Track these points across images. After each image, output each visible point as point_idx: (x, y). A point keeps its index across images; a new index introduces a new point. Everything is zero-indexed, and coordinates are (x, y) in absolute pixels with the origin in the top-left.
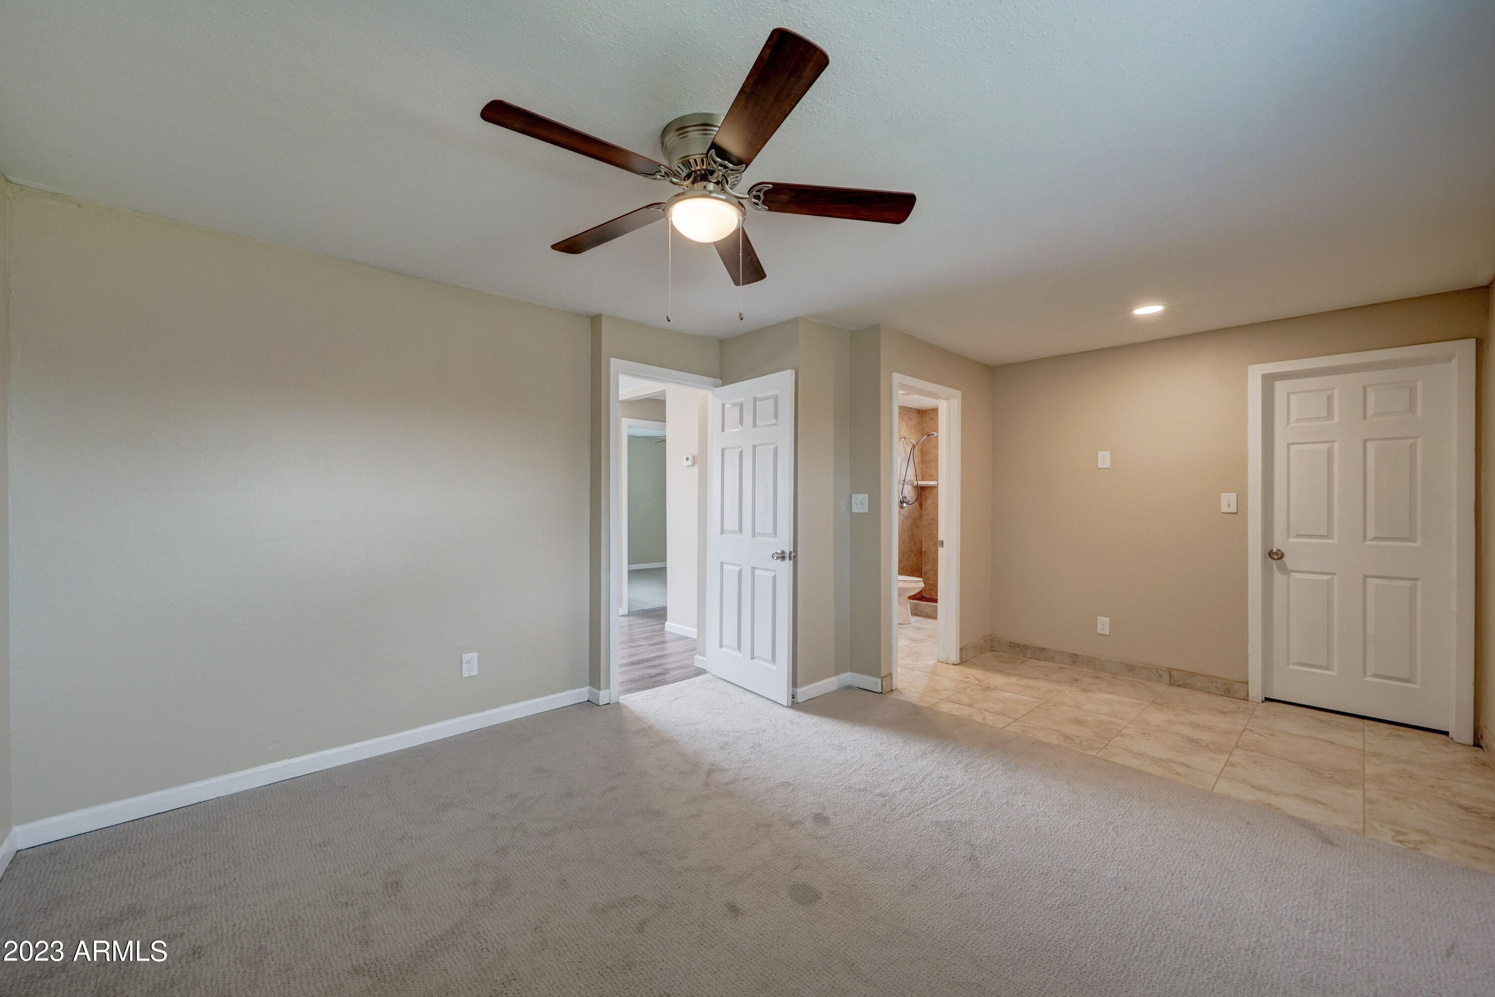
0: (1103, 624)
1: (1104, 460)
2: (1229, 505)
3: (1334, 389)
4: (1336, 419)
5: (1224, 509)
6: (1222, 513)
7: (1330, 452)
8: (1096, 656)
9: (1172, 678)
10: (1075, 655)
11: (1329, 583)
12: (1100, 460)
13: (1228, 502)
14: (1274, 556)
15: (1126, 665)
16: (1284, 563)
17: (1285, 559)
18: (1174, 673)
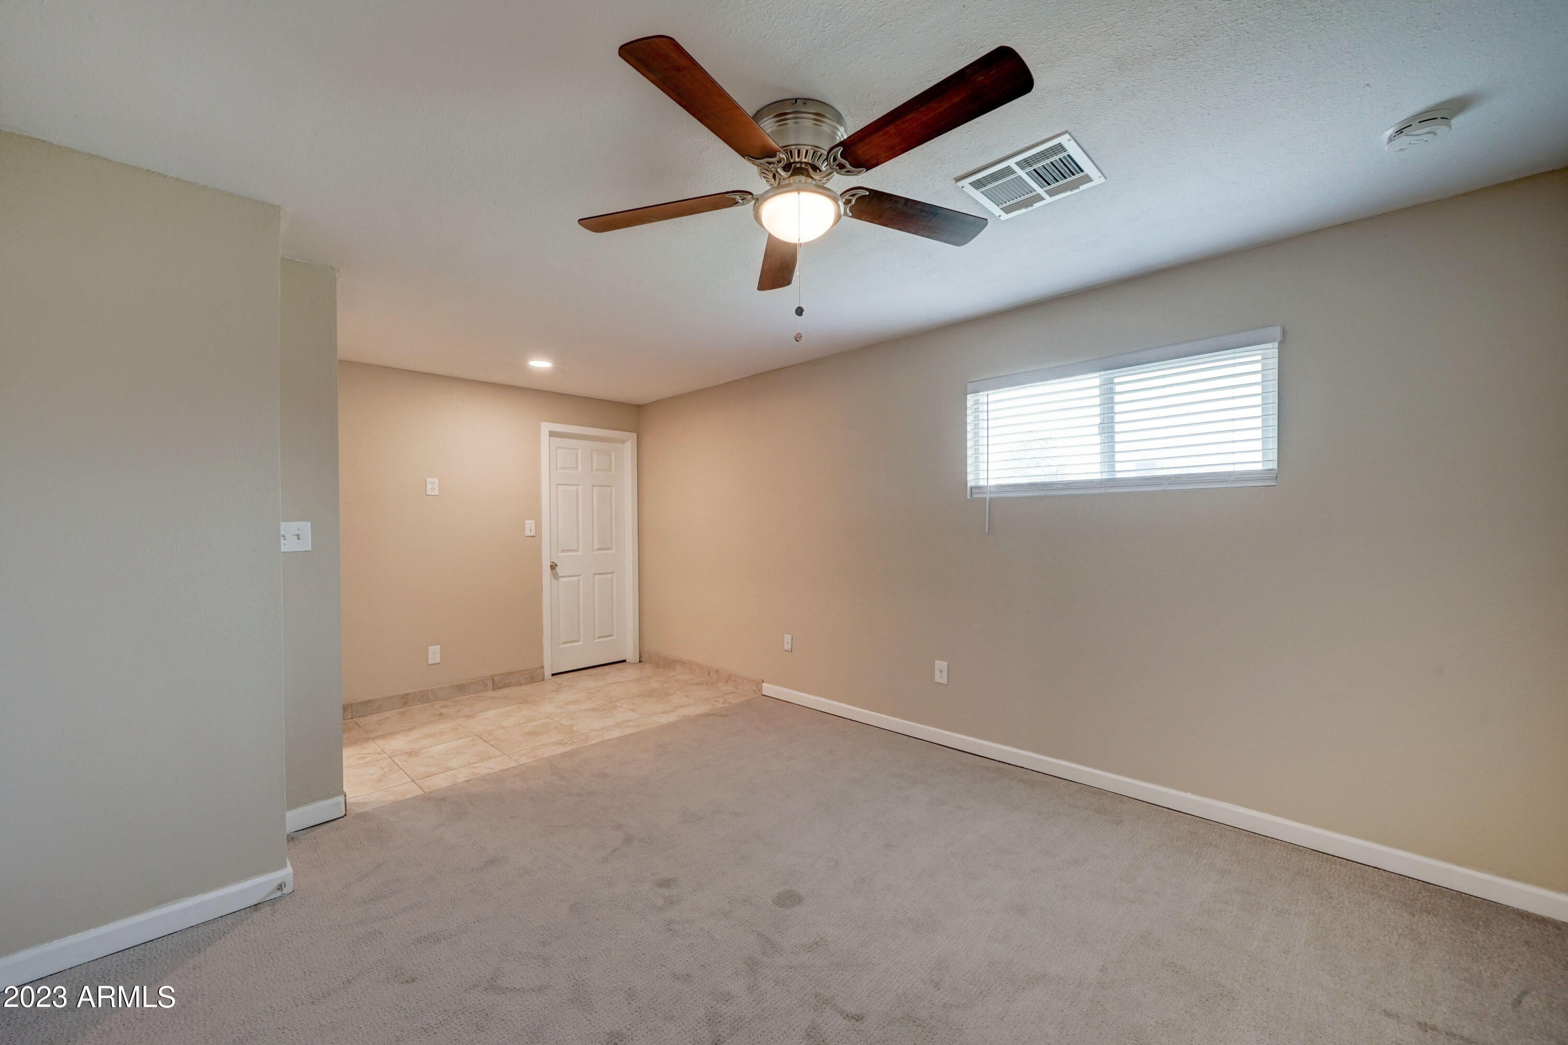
0: (434, 654)
1: (433, 487)
2: (531, 530)
3: (578, 449)
4: (580, 470)
5: (528, 533)
6: (527, 536)
7: (577, 490)
8: (429, 688)
9: (494, 684)
10: (406, 695)
11: (579, 581)
12: (429, 487)
13: (530, 526)
14: (553, 567)
15: (457, 686)
16: (556, 571)
17: (557, 569)
18: (496, 679)
